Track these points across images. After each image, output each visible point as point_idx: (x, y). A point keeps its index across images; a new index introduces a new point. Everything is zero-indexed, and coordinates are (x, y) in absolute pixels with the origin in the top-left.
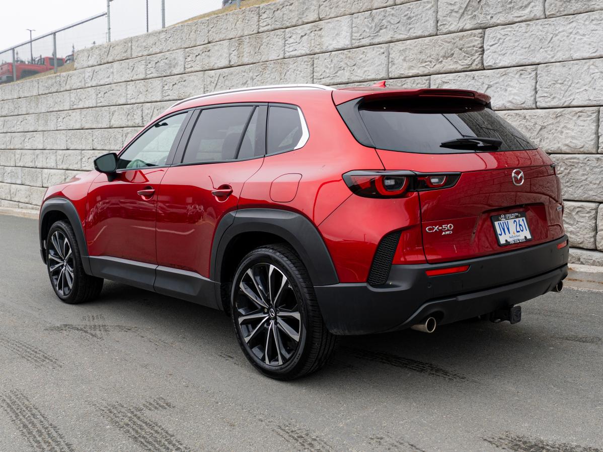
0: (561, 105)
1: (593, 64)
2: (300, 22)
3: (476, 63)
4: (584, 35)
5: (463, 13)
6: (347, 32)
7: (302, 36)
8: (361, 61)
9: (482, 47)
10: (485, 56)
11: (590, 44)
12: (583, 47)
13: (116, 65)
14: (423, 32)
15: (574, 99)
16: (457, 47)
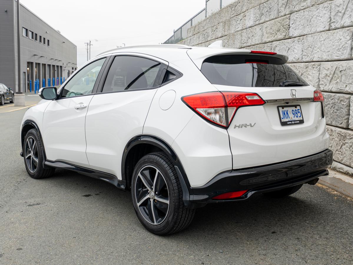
0: (310, 61)
1: (321, 35)
2: (241, 12)
3: (287, 35)
4: (321, 17)
5: (286, 5)
6: (253, 17)
7: (241, 20)
8: (254, 34)
9: (289, 25)
10: (290, 30)
11: (323, 23)
12: (321, 24)
13: (195, 35)
14: (274, 17)
15: (314, 57)
16: (282, 25)
